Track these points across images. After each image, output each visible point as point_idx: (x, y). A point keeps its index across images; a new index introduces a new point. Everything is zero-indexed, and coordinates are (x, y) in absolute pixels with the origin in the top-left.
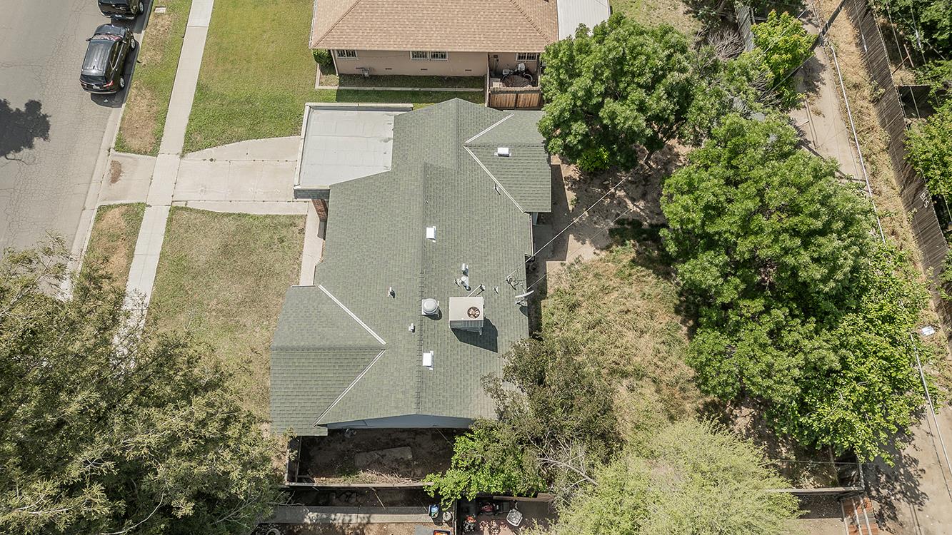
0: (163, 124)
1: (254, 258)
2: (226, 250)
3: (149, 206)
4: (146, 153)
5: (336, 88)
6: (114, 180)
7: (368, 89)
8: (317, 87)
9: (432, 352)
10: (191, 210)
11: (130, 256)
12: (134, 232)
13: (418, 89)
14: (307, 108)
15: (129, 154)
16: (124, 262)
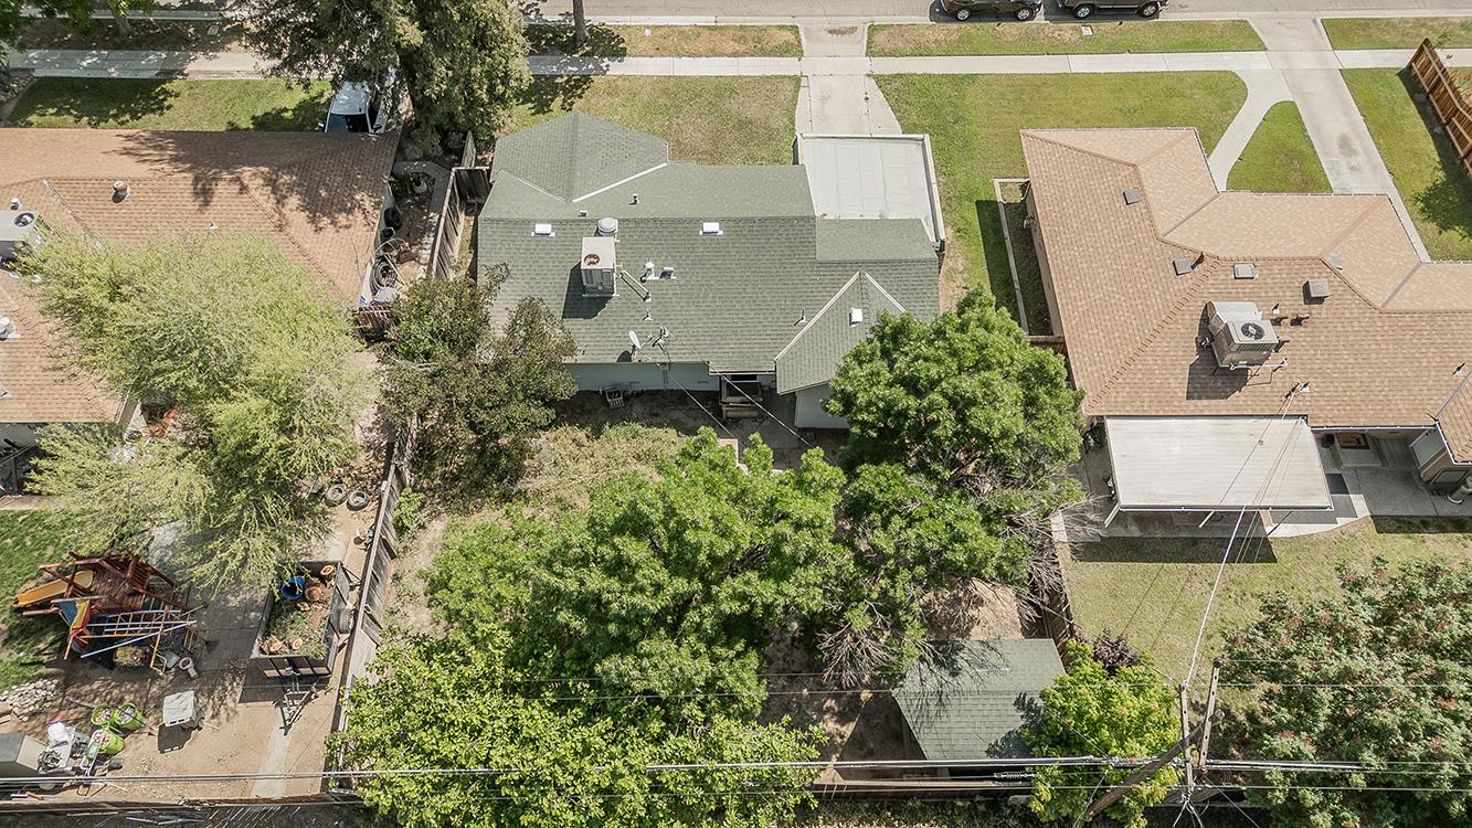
0: (911, 55)
1: (736, 147)
2: (743, 124)
3: (800, 60)
4: (868, 47)
5: (1000, 199)
6: (830, 32)
7: (1006, 233)
8: (997, 182)
9: (553, 235)
10: (797, 92)
11: (736, 54)
12: (764, 53)
13: (1017, 286)
14: (921, 136)
15: (866, 36)
16: (730, 51)
